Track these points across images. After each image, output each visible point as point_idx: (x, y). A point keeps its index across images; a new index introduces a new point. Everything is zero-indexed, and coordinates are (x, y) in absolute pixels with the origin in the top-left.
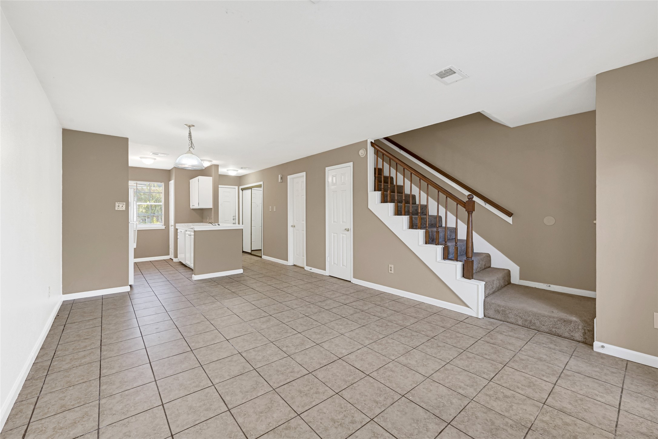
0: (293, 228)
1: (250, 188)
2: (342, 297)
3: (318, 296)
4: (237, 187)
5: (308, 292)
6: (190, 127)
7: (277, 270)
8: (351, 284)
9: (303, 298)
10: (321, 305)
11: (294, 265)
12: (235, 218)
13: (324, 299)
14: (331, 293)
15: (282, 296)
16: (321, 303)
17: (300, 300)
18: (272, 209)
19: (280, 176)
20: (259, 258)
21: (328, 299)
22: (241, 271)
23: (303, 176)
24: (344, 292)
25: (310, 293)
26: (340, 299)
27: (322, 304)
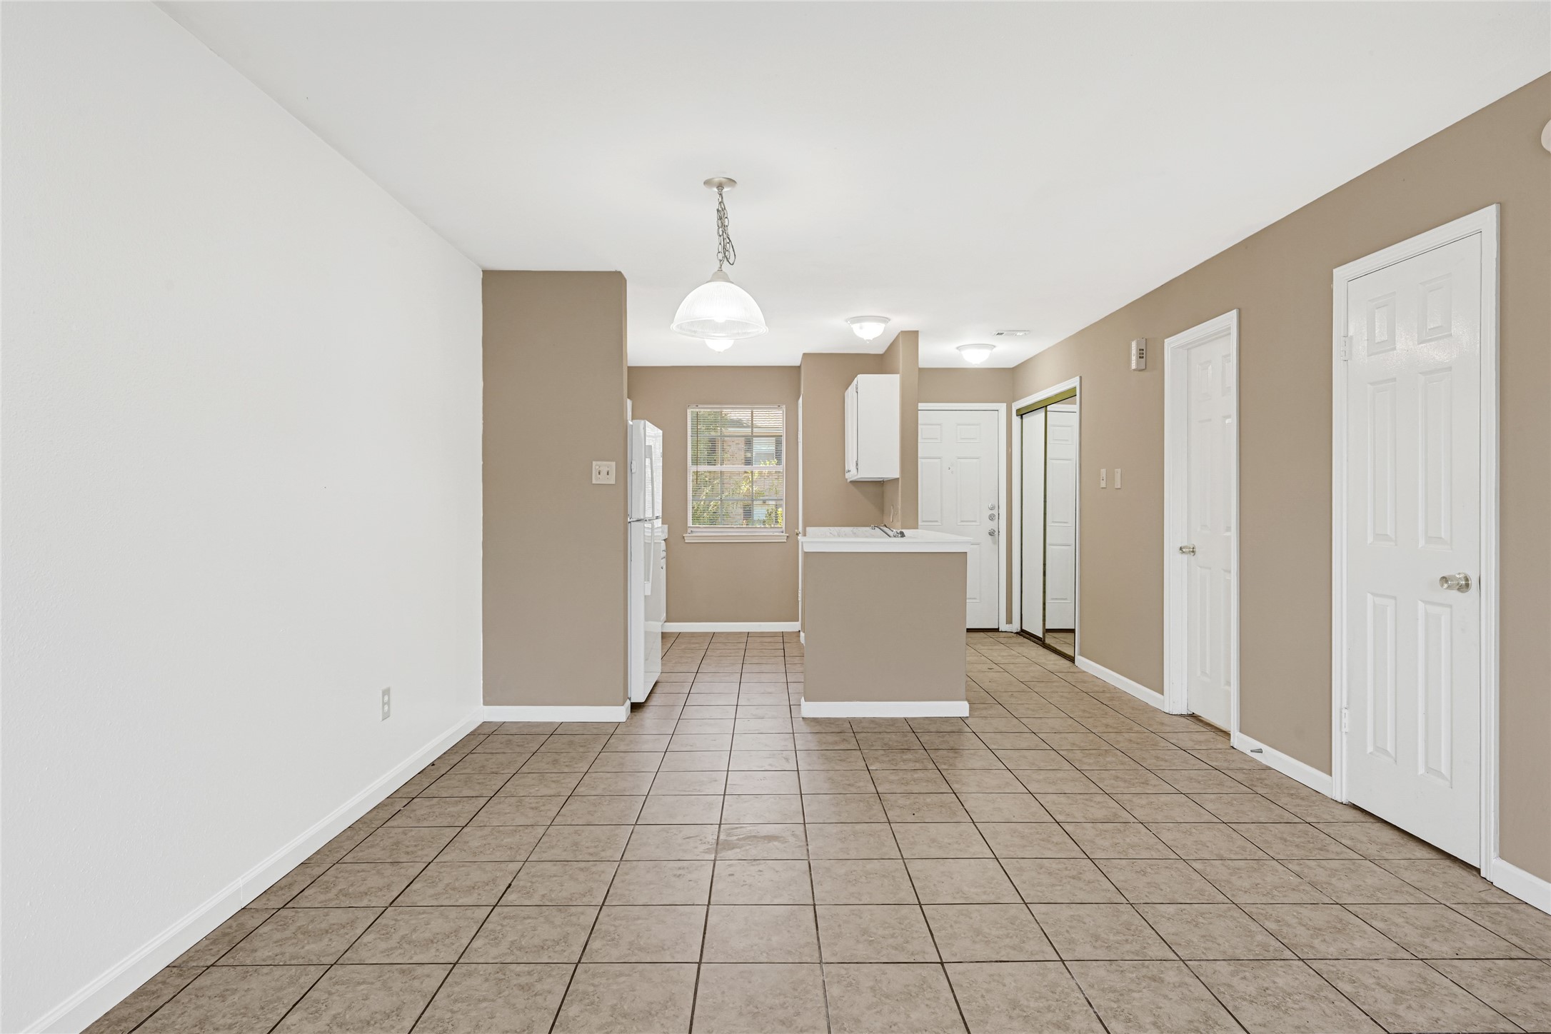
0: (1185, 557)
1: (1043, 406)
2: (1382, 968)
3: (1236, 913)
4: (1003, 407)
5: (1195, 876)
6: (720, 186)
7: (1107, 726)
8: (1481, 886)
9: (1147, 908)
10: (1229, 986)
11: (1193, 716)
12: (995, 512)
13: (1265, 947)
14: (1319, 917)
15: (1054, 865)
16: (1233, 974)
17: (1127, 913)
18: (1110, 477)
19: (1134, 345)
20: (1067, 663)
21: (1288, 954)
22: (960, 709)
23: (1226, 333)
24: (1412, 936)
25: (1199, 883)
26: (1370, 981)
27: (1235, 981)
